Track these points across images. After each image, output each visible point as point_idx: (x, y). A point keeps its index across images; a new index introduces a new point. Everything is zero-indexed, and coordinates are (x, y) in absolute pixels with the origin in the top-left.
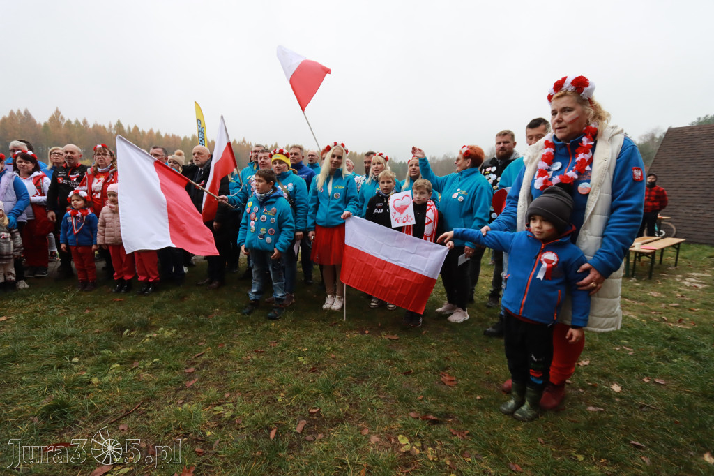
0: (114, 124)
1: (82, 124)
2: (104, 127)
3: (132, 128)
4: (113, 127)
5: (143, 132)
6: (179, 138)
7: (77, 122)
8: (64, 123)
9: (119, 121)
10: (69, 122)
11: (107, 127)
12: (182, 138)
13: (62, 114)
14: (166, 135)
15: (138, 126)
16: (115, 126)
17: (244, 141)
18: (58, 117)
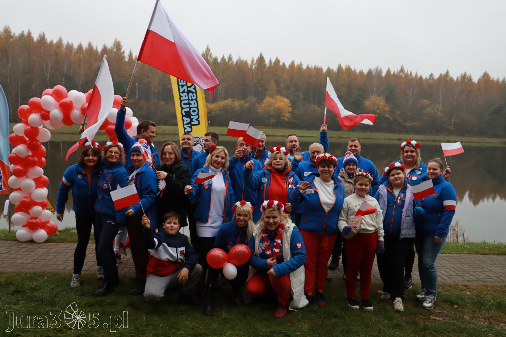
0: (256, 58)
1: (227, 60)
2: (246, 62)
3: (273, 61)
4: (255, 61)
5: (284, 64)
6: (321, 69)
7: (223, 59)
8: (211, 61)
9: (261, 55)
10: (216, 59)
11: (249, 62)
12: (325, 70)
13: (211, 52)
14: (308, 67)
15: (279, 59)
16: (257, 61)
17: (402, 70)
18: (207, 56)
